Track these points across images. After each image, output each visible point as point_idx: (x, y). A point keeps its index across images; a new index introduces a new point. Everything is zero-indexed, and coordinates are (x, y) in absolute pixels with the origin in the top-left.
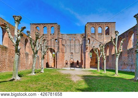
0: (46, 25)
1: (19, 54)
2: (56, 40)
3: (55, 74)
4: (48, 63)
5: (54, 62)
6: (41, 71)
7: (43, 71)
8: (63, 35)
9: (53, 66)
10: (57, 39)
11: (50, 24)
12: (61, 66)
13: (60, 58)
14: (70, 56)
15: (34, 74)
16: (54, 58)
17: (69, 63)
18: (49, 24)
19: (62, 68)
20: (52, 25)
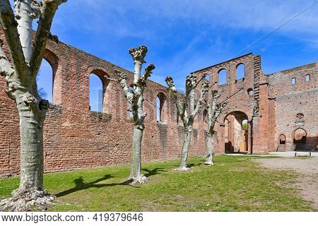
0: (224, 67)
1: (141, 127)
2: (249, 90)
3: (242, 169)
4: (230, 142)
5: (246, 141)
6: (206, 163)
7: (210, 162)
8: (271, 77)
9: (243, 150)
10: (253, 87)
11: (233, 60)
12: (265, 150)
13: (261, 129)
14: (292, 124)
15: (185, 168)
16: (247, 131)
17: (289, 140)
18: (231, 62)
19: (268, 154)
20: (238, 62)
